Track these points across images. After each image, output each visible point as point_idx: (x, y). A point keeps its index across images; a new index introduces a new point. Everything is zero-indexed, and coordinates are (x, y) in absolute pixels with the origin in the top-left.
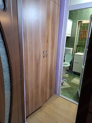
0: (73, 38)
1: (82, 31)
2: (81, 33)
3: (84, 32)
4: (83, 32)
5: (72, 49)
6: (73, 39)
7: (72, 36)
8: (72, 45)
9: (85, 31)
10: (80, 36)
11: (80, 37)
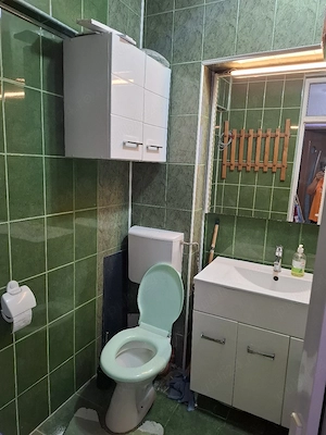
0: (180, 169)
1: (228, 133)
2: (226, 144)
3: (239, 139)
4: (234, 142)
5: (176, 237)
6: (180, 177)
7: (177, 161)
8: (178, 215)
9: (244, 135)
10: (221, 157)
11: (222, 164)
